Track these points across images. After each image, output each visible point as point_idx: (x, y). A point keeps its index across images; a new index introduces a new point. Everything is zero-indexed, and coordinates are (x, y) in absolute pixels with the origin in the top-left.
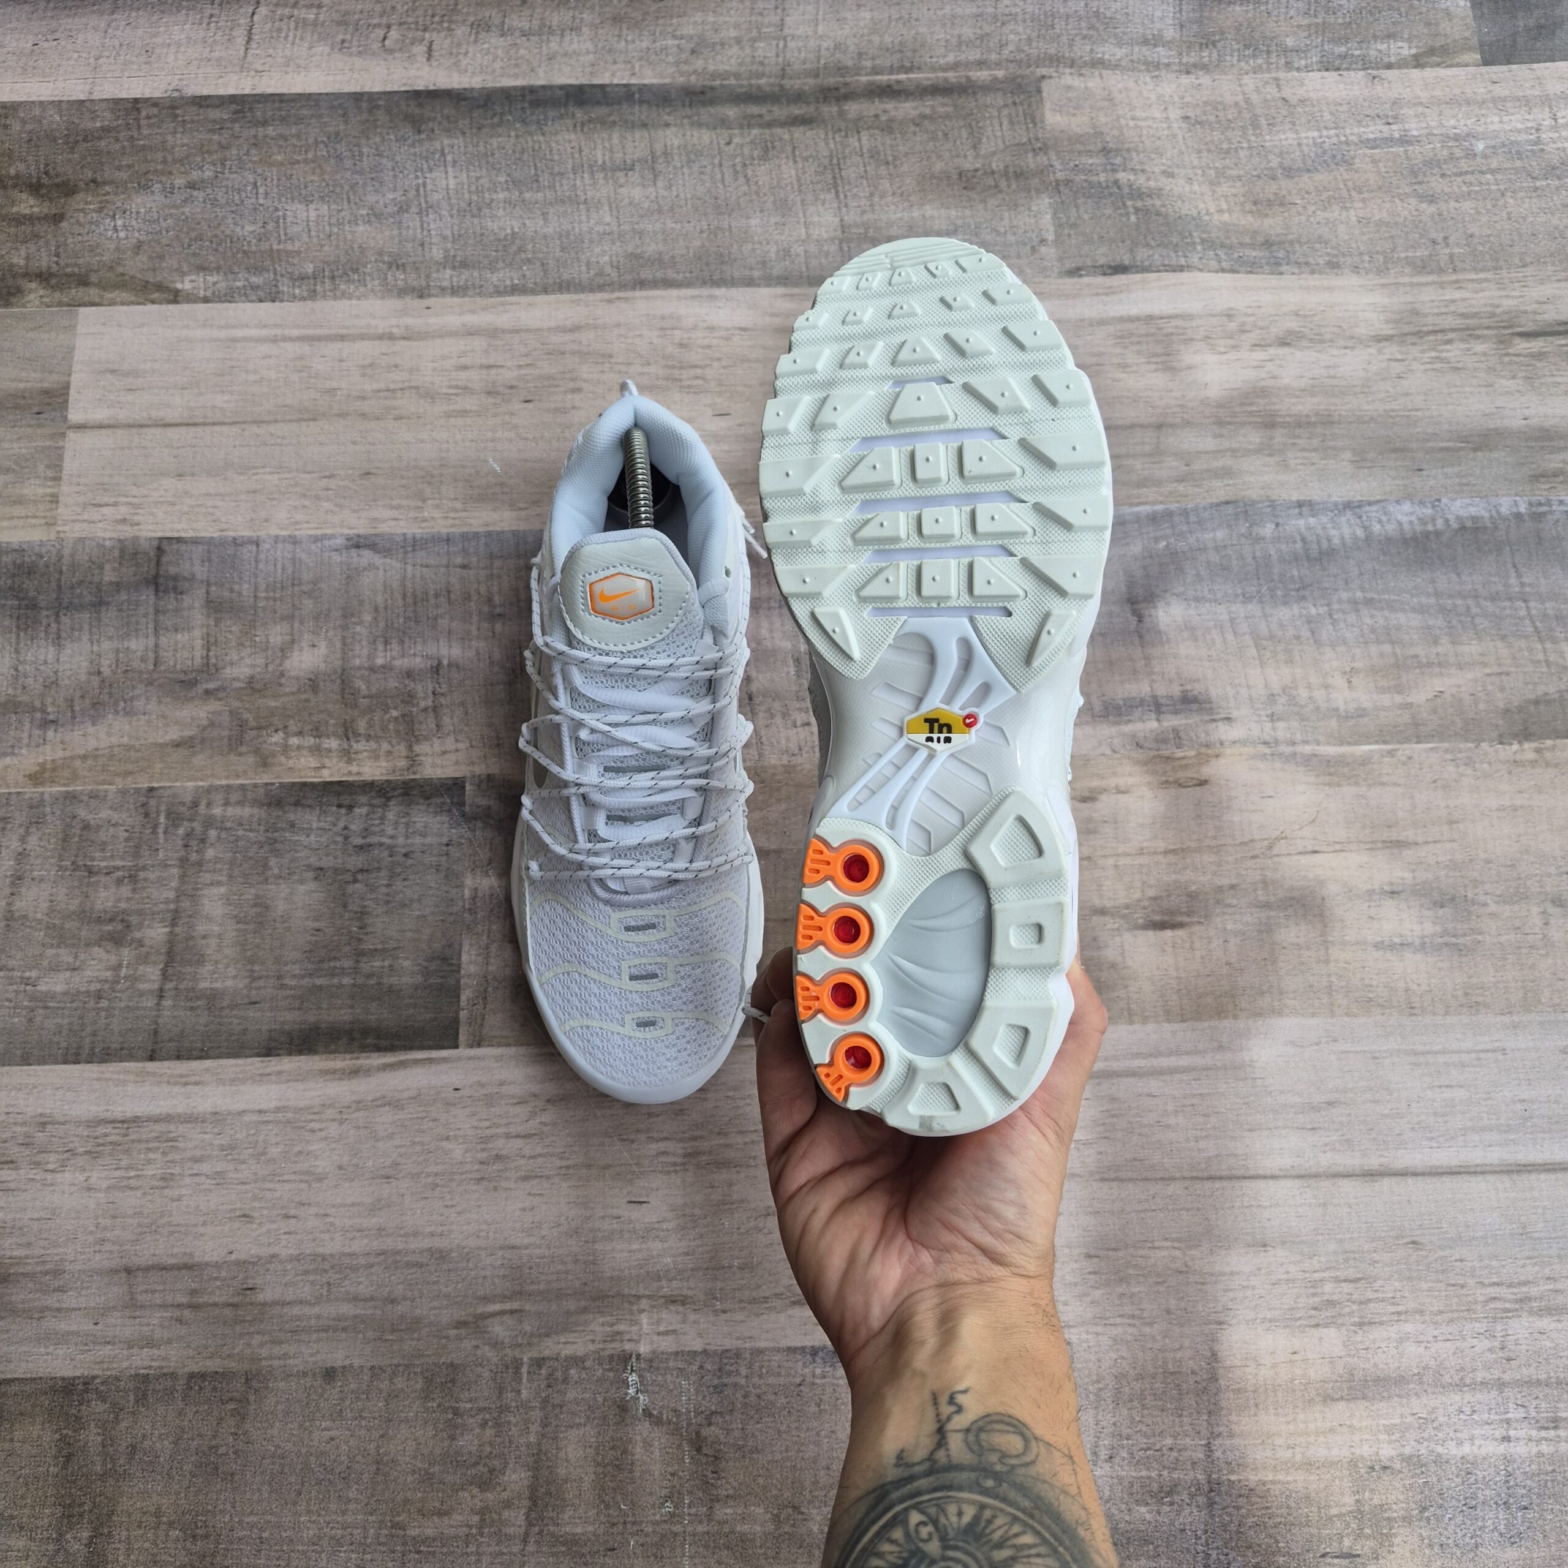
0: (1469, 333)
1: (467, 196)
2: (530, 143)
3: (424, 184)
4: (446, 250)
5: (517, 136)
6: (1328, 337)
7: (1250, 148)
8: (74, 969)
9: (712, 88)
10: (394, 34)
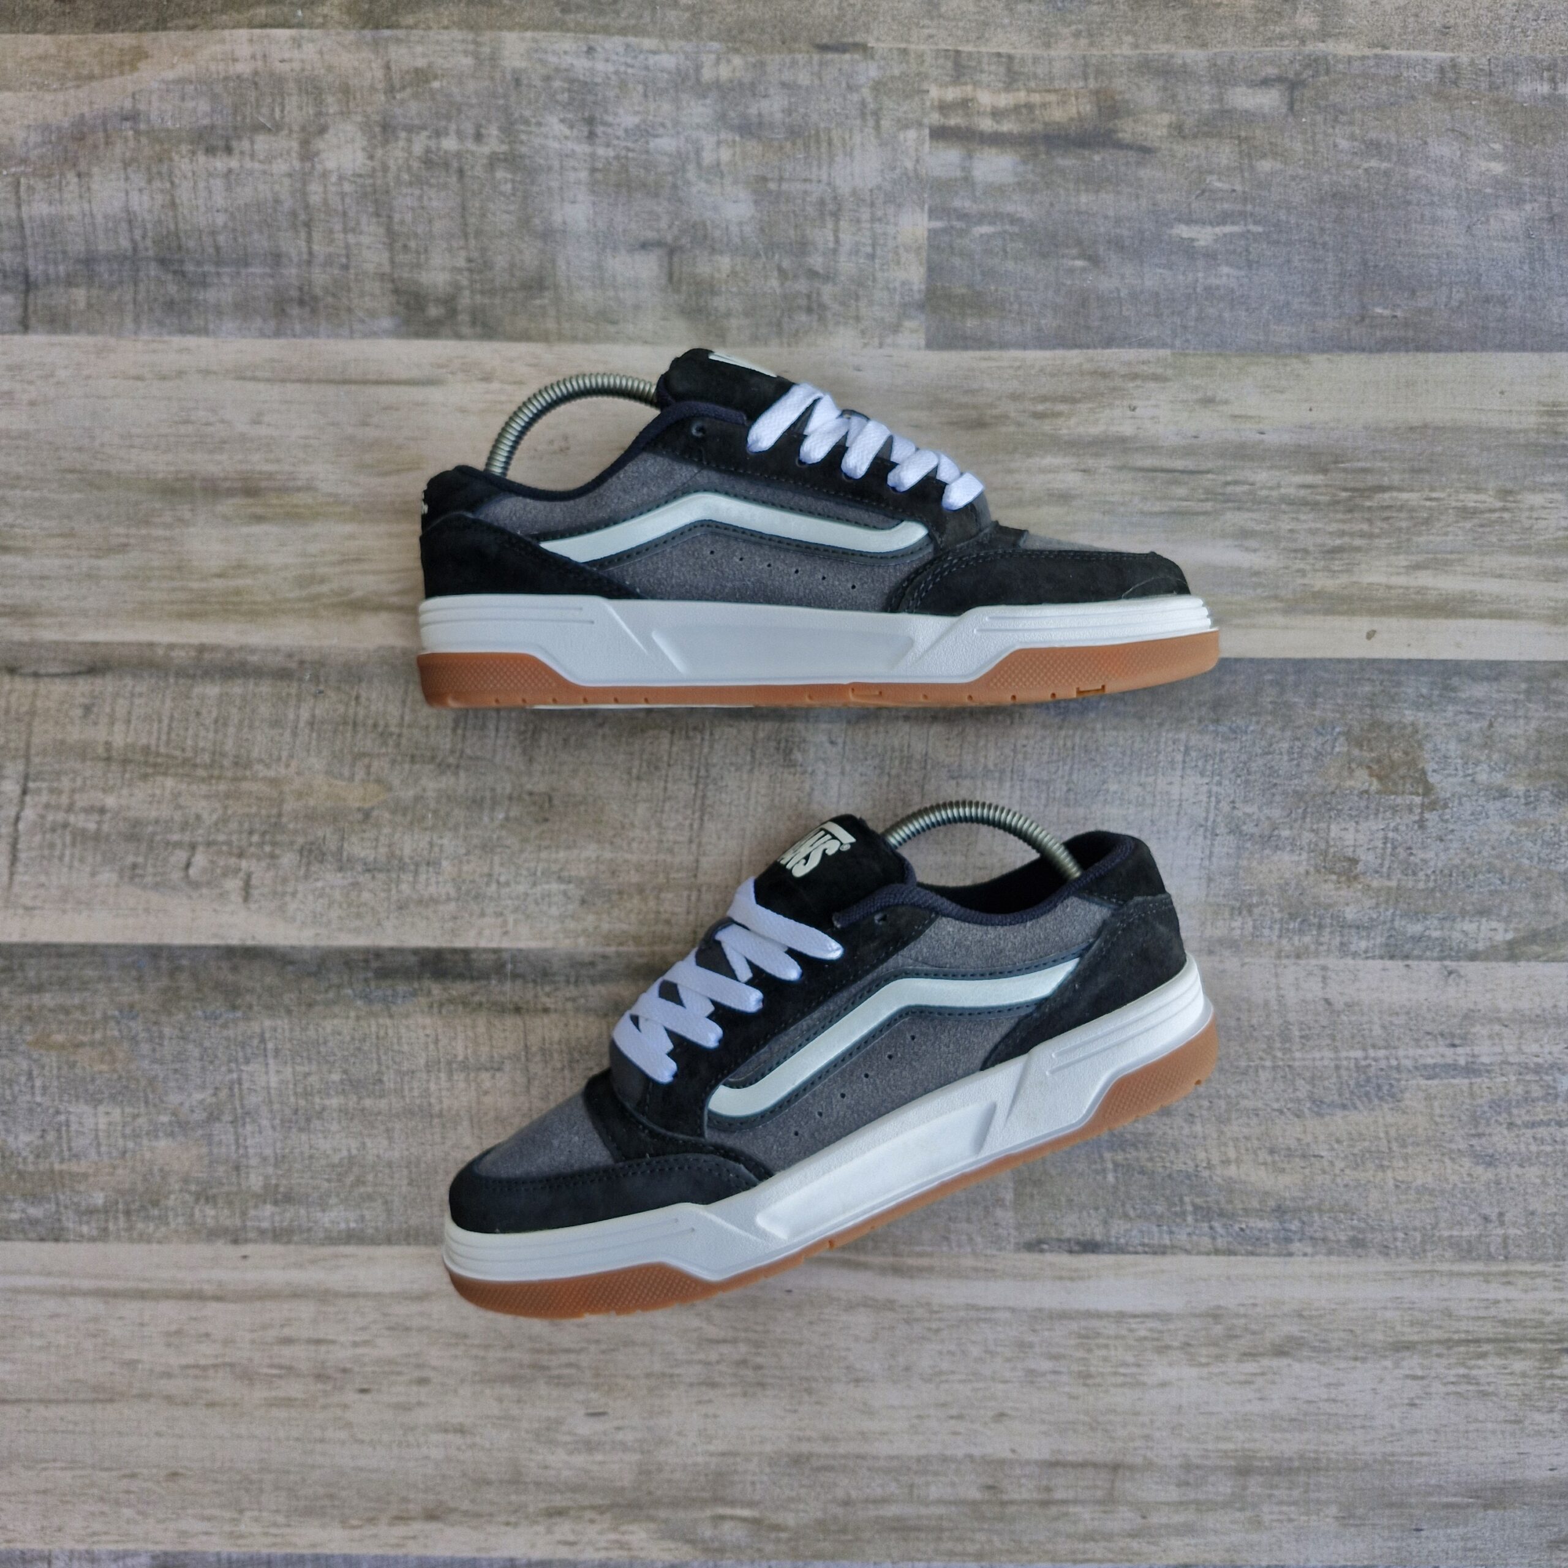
0: (1507, 1346)
1: (292, 1099)
2: (374, 1029)
3: (240, 1081)
4: (267, 1177)
5: (358, 1018)
6: (1335, 1344)
7: (1274, 1068)
9: (605, 957)
10: (200, 859)
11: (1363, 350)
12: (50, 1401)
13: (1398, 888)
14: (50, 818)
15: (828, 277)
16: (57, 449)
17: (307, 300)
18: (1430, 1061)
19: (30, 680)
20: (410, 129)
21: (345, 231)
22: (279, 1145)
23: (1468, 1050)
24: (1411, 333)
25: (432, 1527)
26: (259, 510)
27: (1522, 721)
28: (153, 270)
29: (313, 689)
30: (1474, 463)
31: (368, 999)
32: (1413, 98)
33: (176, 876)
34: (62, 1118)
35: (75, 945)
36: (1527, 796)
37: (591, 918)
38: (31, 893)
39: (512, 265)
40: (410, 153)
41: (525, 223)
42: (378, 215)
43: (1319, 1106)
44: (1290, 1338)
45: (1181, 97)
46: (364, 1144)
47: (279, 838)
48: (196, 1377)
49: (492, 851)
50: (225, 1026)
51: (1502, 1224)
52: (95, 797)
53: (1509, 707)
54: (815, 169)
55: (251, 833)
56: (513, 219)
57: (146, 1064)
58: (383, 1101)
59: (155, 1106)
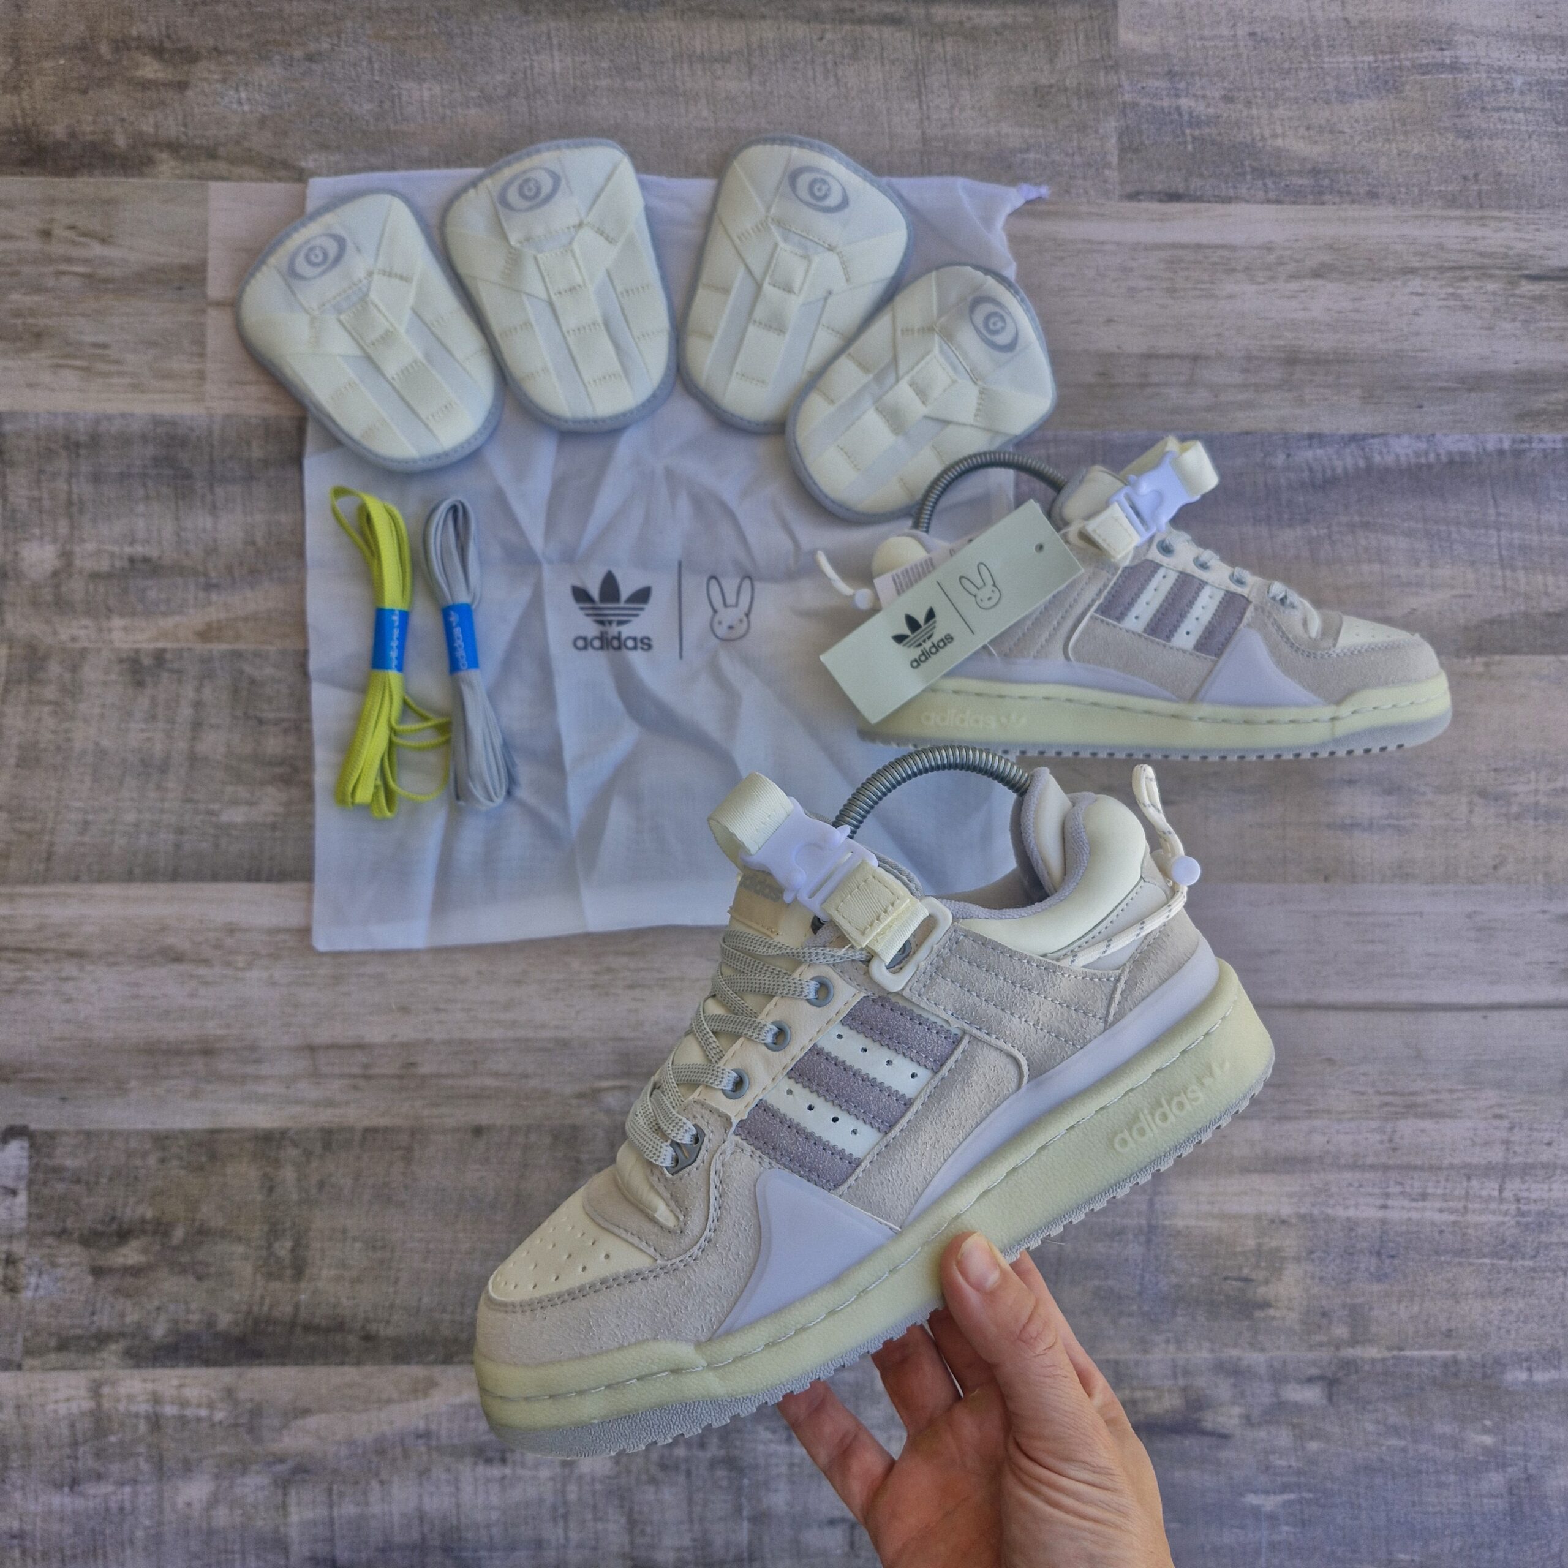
1: (572, 81)
2: (632, 30)
3: (532, 67)
5: (620, 22)
6: (1358, 269)
7: (1310, 69)
8: (250, 804)
18: (1424, 61)
23: (1452, 53)
34: (395, 92)
43: (1343, 96)
44: (1323, 265)
46: (626, 114)
50: (520, 26)
51: (1477, 181)
57: (459, 52)
58: (641, 84)
59: (467, 84)
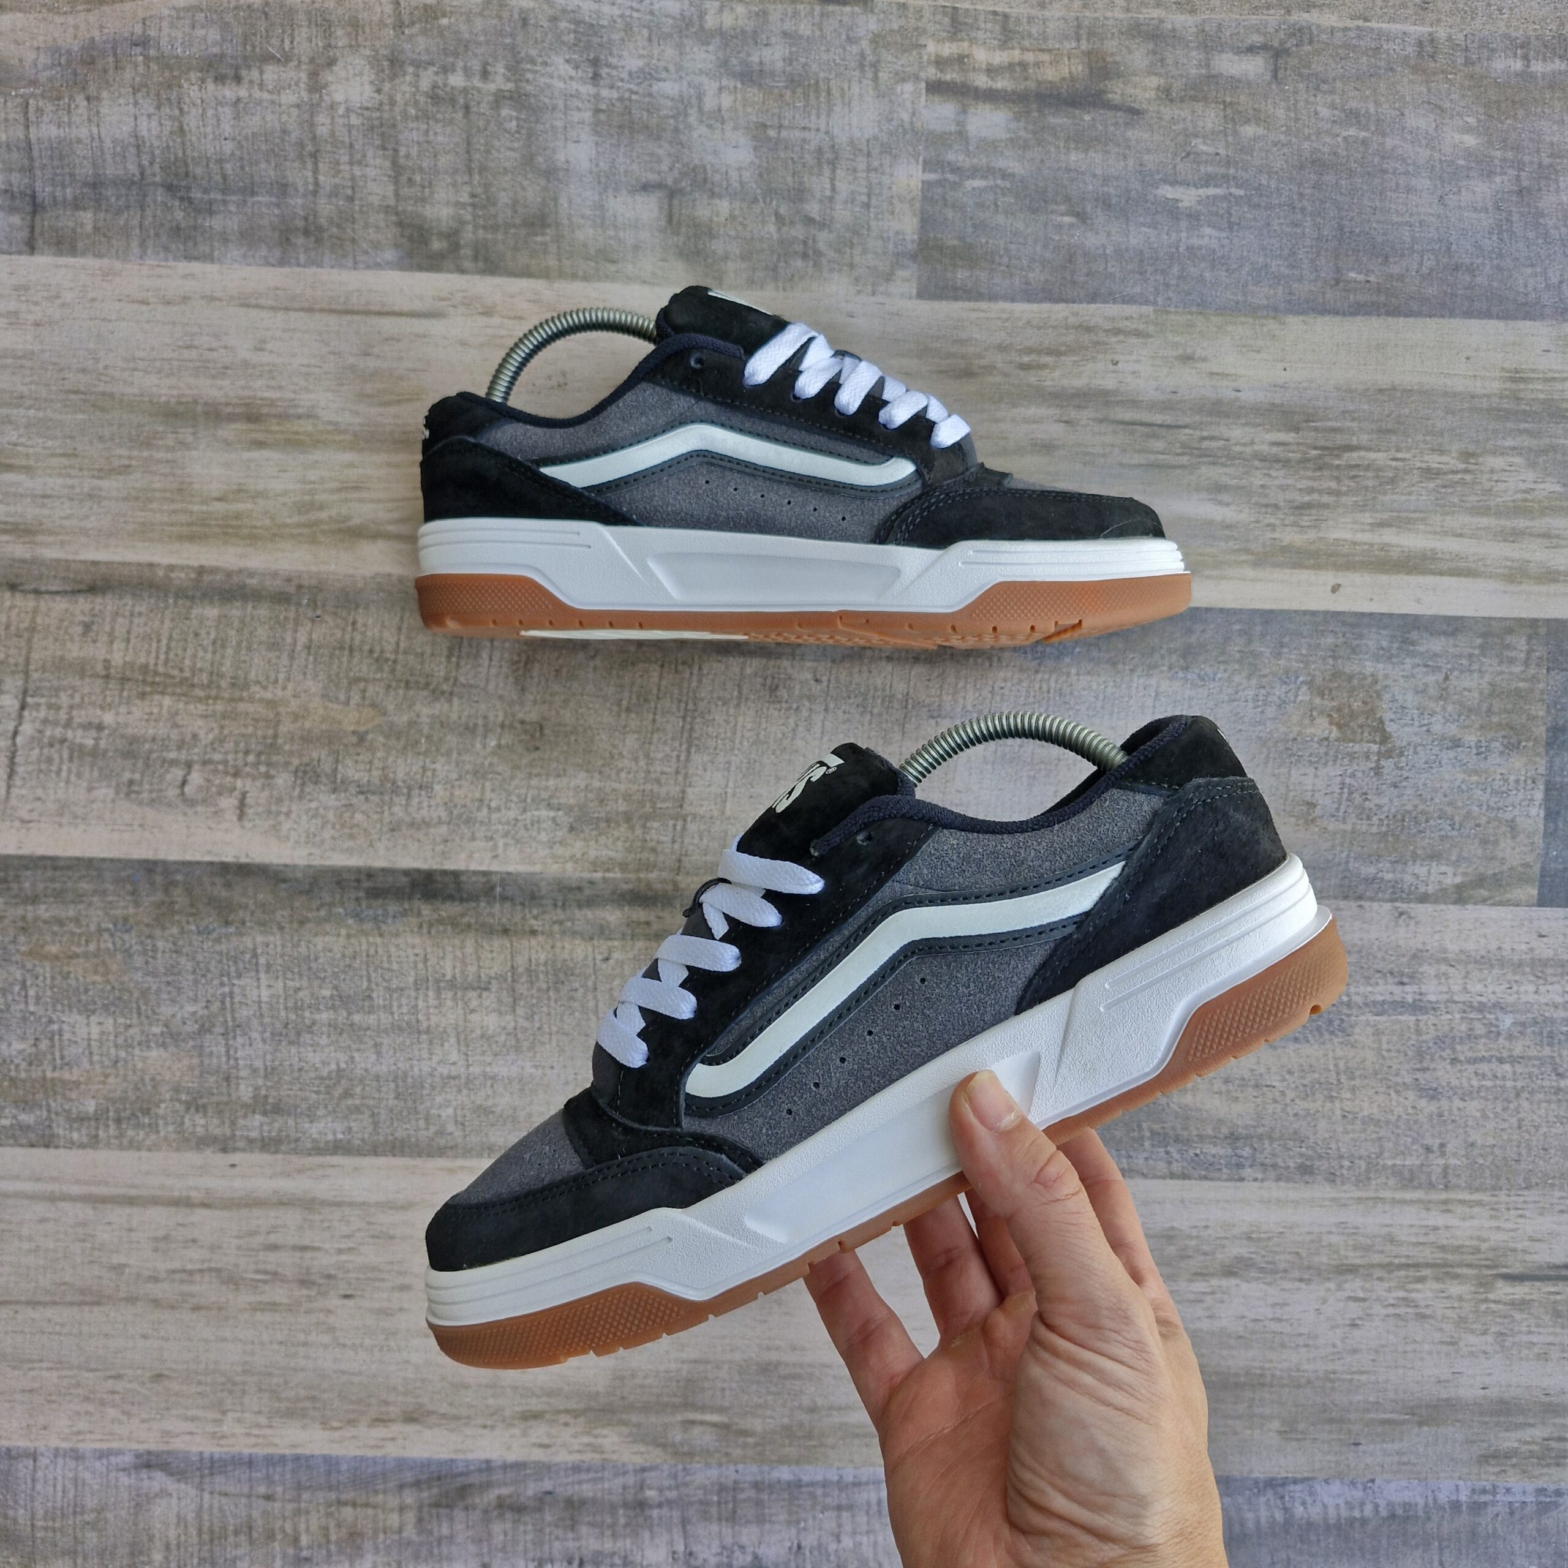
11: (1337, 313)
12: (39, 1303)
13: (1353, 832)
14: (48, 733)
15: (823, 225)
16: (61, 370)
17: (312, 231)
18: (1380, 998)
19: (32, 596)
20: (417, 65)
21: (351, 163)
22: (269, 1057)
23: (1415, 988)
24: (1382, 298)
25: (411, 1429)
26: (260, 436)
27: (1476, 675)
28: (160, 195)
29: (310, 614)
30: (1439, 425)
31: (358, 917)
32: (1391, 69)
33: (172, 793)
34: (55, 1027)
35: (70, 858)
36: (1478, 747)
37: (579, 844)
38: (29, 807)
39: (515, 202)
40: (417, 88)
41: (529, 160)
42: (384, 148)
44: (1239, 1259)
45: (1170, 61)
46: (352, 1058)
47: (274, 758)
48: (182, 1281)
49: (484, 778)
50: (218, 940)
51: (1443, 1154)
52: (94, 714)
53: (1464, 662)
54: (813, 117)
55: (247, 753)
56: (517, 155)
57: (138, 976)
58: (372, 1017)
59: (148, 1017)
